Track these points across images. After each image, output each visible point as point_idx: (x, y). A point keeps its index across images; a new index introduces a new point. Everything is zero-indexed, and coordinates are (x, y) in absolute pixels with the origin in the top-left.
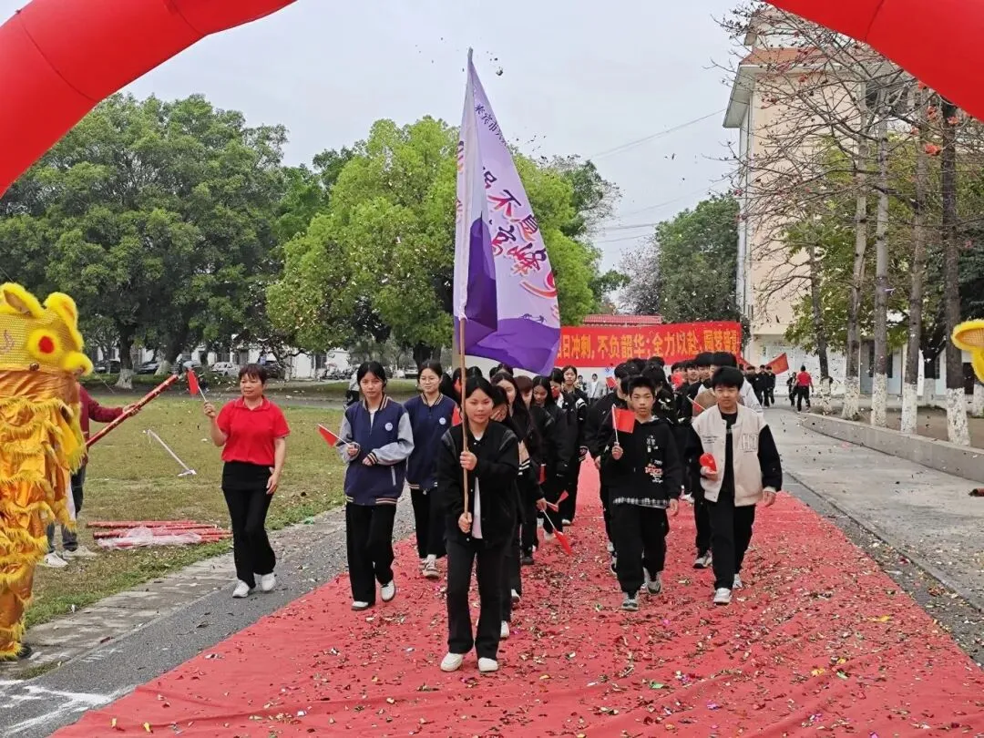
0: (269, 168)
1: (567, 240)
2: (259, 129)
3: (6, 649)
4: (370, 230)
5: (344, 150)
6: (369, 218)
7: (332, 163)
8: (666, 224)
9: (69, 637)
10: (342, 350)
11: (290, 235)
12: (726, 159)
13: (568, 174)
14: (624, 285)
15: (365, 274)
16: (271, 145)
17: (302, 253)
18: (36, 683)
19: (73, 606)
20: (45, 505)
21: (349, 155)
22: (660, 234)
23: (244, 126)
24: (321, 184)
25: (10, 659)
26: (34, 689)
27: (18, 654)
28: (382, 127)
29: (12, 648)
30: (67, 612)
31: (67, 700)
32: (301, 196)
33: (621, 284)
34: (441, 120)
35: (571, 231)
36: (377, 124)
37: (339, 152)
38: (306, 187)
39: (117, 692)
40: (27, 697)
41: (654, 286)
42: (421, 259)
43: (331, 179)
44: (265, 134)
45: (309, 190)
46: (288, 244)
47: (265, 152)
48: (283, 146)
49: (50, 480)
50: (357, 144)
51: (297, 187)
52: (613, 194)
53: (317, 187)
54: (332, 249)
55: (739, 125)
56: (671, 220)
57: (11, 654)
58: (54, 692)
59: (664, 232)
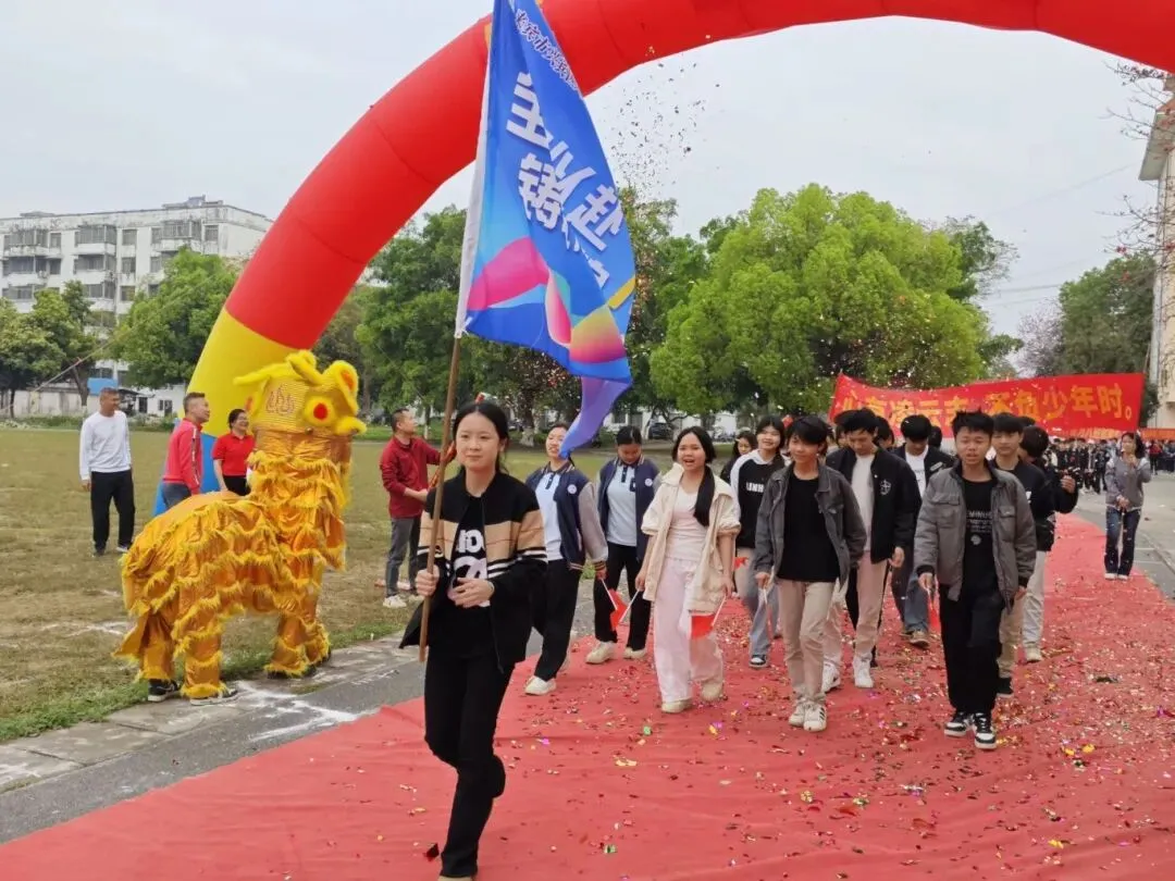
0: (659, 240)
1: (954, 304)
2: (651, 204)
3: (293, 668)
4: (751, 295)
5: (729, 218)
6: (750, 283)
7: (716, 232)
8: (1071, 284)
9: (355, 662)
10: (728, 413)
11: (673, 304)
12: (1122, 214)
13: (958, 235)
14: (1017, 349)
15: (744, 339)
16: (662, 219)
17: (683, 319)
18: (304, 699)
19: (372, 635)
20: (316, 552)
21: (733, 223)
22: (1064, 295)
23: (637, 202)
24: (705, 253)
25: (296, 676)
26: (300, 704)
27: (303, 673)
28: (765, 196)
29: (298, 666)
30: (366, 640)
31: (320, 714)
32: (684, 265)
33: (1013, 348)
34: (826, 187)
35: (961, 293)
36: (762, 192)
37: (724, 221)
38: (691, 256)
39: (364, 713)
40: (290, 710)
41: (1055, 350)
42: (802, 324)
43: (714, 248)
44: (656, 208)
45: (694, 259)
46: (671, 311)
47: (656, 225)
48: (673, 219)
49: (324, 530)
50: (740, 213)
51: (682, 257)
52: (1009, 255)
53: (701, 256)
54: (711, 313)
55: (1158, 177)
56: (1077, 280)
57: (298, 672)
58: (314, 708)
59: (1068, 293)
